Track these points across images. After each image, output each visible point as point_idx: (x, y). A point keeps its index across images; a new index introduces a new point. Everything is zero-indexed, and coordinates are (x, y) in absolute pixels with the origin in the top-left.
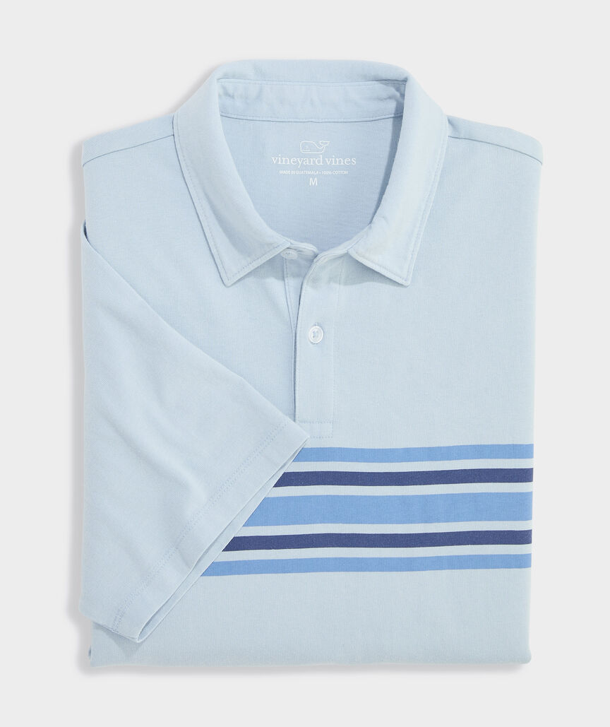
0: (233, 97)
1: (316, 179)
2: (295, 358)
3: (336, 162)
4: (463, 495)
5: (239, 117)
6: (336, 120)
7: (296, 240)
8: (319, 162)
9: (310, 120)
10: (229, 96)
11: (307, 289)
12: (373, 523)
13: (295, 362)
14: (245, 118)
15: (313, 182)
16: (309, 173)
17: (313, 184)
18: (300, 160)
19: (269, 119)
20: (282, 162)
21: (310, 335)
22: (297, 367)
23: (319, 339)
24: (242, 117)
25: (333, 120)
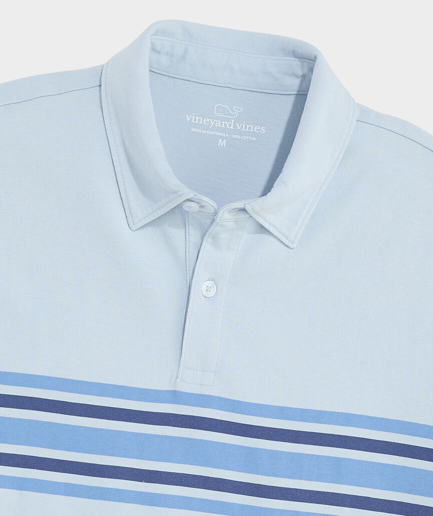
0: (159, 53)
1: (225, 141)
2: (187, 308)
3: (246, 128)
4: (328, 458)
5: (162, 72)
6: (252, 89)
7: (199, 194)
8: (230, 125)
9: (229, 86)
10: (156, 51)
11: (207, 246)
12: (240, 471)
13: (186, 312)
14: (167, 74)
15: (222, 143)
16: (220, 134)
17: (222, 145)
18: (213, 121)
19: (190, 79)
20: (195, 120)
21: (204, 288)
22: (188, 316)
23: (212, 294)
24: (164, 73)
25: (250, 89)
